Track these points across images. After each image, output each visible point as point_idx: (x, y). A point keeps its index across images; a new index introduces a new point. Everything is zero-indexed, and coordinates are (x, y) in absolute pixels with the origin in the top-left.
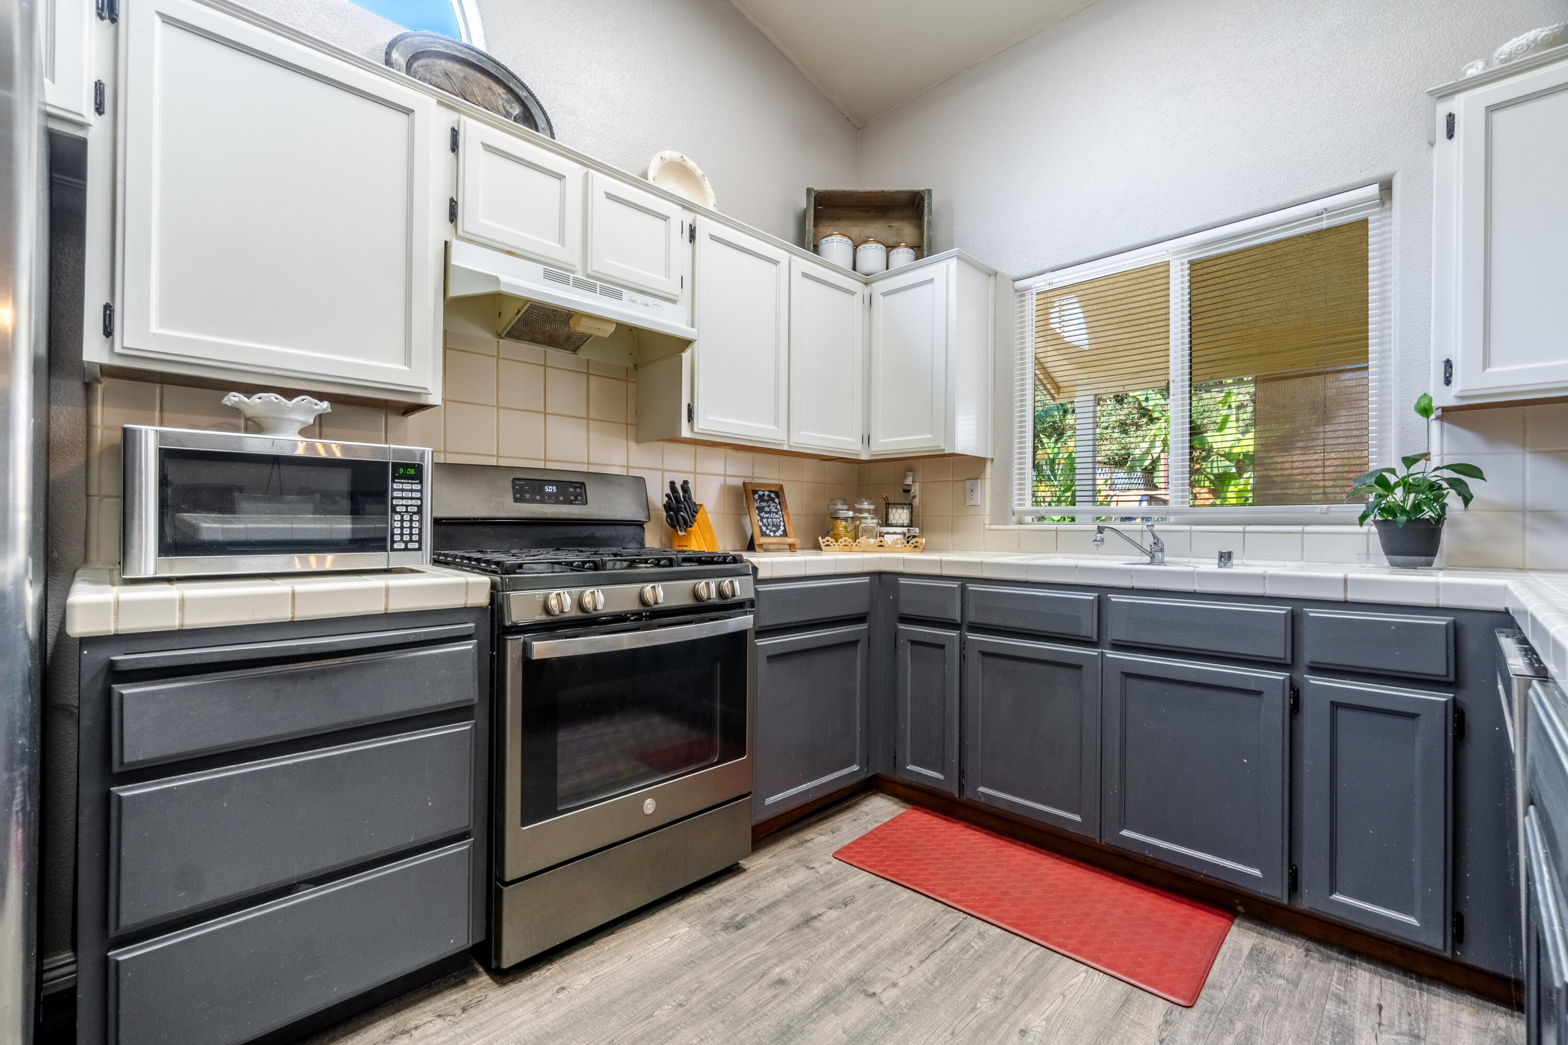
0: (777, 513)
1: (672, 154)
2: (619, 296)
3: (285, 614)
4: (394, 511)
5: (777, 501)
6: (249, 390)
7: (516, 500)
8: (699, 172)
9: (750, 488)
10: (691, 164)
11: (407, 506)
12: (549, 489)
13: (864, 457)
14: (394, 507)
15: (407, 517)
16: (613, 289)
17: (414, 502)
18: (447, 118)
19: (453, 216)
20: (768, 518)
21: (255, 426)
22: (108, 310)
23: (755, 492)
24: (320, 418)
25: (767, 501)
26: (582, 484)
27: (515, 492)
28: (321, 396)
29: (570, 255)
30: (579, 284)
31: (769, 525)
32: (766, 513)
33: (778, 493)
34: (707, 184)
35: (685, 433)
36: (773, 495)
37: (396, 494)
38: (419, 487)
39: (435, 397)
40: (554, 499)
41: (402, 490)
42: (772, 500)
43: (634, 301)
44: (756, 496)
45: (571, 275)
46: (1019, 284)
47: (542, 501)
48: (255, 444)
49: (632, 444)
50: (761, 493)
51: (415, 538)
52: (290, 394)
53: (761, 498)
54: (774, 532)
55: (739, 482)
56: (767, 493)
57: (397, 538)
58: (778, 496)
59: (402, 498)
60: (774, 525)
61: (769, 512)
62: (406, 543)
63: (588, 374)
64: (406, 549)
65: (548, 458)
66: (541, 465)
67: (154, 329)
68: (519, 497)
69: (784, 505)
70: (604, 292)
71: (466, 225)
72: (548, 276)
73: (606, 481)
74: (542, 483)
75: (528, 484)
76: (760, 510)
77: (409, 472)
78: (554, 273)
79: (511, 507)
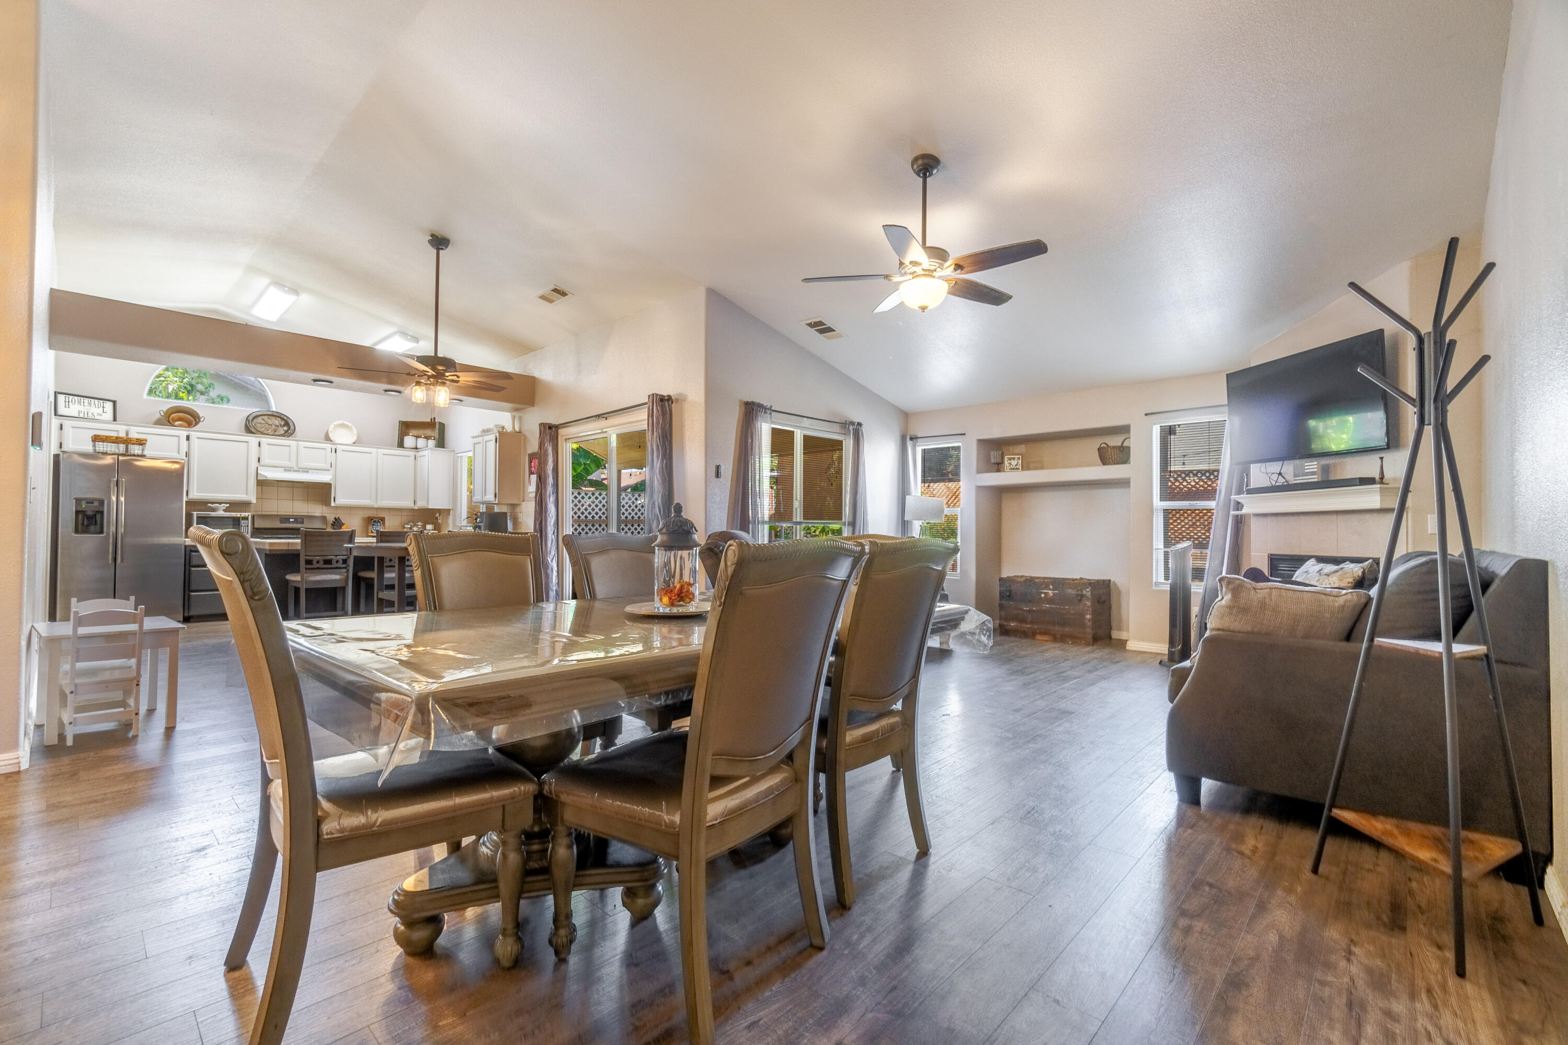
0: (380, 526)
1: (340, 422)
2: (308, 472)
4: (241, 526)
5: (381, 522)
6: (212, 503)
7: (280, 523)
8: (350, 425)
9: (368, 519)
10: (347, 423)
12: (291, 520)
13: (416, 508)
15: (244, 527)
16: (306, 470)
17: (246, 524)
18: (258, 440)
19: (259, 461)
21: (214, 510)
22: (187, 491)
23: (372, 520)
26: (302, 519)
28: (226, 503)
29: (293, 464)
30: (294, 471)
31: (376, 530)
32: (375, 526)
33: (383, 519)
34: (354, 428)
35: (333, 504)
36: (380, 520)
38: (247, 521)
39: (254, 501)
40: (292, 522)
41: (243, 522)
42: (379, 522)
43: (313, 473)
45: (292, 469)
46: (459, 455)
47: (289, 523)
48: (213, 514)
49: (324, 507)
52: (220, 503)
53: (374, 521)
55: (367, 516)
56: (377, 520)
59: (243, 524)
61: (377, 526)
65: (293, 512)
66: (291, 514)
67: (196, 494)
68: (282, 522)
69: (384, 524)
70: (303, 472)
71: (262, 462)
72: (285, 470)
73: (311, 518)
74: (289, 519)
75: (285, 519)
76: (373, 525)
77: (246, 518)
78: (288, 469)
79: (278, 525)
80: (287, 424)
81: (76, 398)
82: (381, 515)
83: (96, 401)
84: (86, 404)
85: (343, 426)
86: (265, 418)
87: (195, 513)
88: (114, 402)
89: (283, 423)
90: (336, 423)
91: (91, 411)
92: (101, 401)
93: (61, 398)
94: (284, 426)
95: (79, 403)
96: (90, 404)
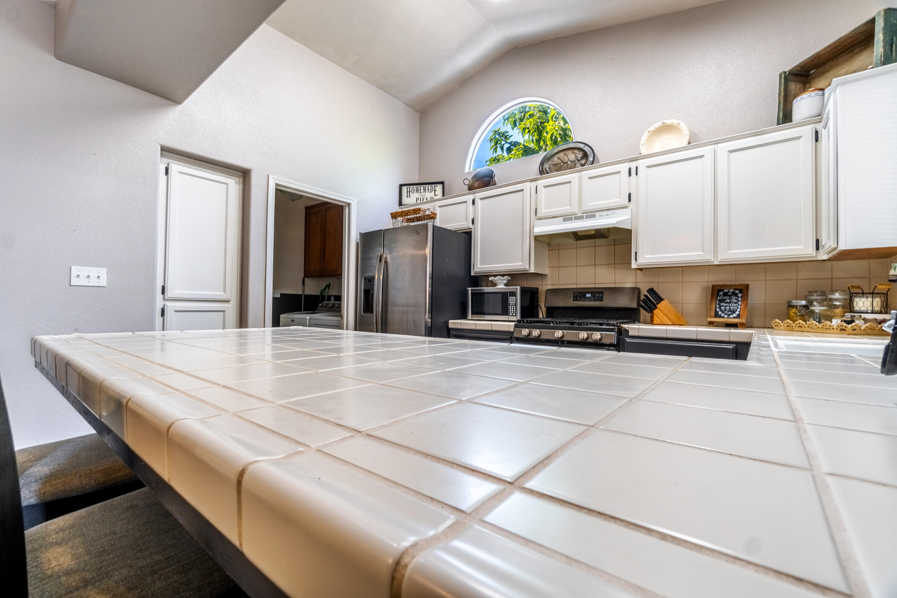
0: (736, 303)
1: (658, 124)
2: (594, 216)
3: (474, 328)
4: (510, 305)
5: (740, 295)
7: (574, 300)
8: (676, 122)
9: (716, 289)
11: (512, 303)
12: (588, 295)
13: (822, 257)
14: (510, 304)
15: (512, 307)
16: (590, 215)
17: (514, 302)
18: (535, 184)
19: (536, 213)
20: (726, 306)
21: (494, 284)
22: (474, 265)
23: (719, 291)
24: (508, 281)
25: (730, 296)
26: (602, 293)
27: (574, 297)
28: (503, 275)
29: (575, 209)
30: (576, 218)
31: (725, 310)
32: (727, 303)
33: (742, 289)
34: (682, 124)
35: (634, 266)
36: (737, 292)
37: (510, 300)
38: (515, 298)
39: (530, 268)
40: (589, 299)
41: (511, 299)
42: (736, 295)
43: (601, 216)
44: (721, 293)
45: (573, 216)
47: (584, 300)
48: (487, 289)
50: (726, 291)
51: (514, 312)
53: (725, 294)
54: (729, 315)
55: (711, 284)
56: (731, 291)
57: (510, 312)
58: (741, 291)
59: (511, 301)
60: (730, 310)
61: (729, 303)
62: (512, 314)
63: (615, 245)
64: (512, 315)
65: (596, 283)
66: (593, 286)
67: (479, 266)
68: (576, 299)
69: (745, 297)
70: (587, 217)
71: (539, 215)
72: (565, 220)
73: (615, 291)
74: (585, 293)
75: (580, 294)
76: (721, 301)
77: (513, 294)
78: (567, 218)
79: (571, 303)
80: (585, 155)
81: (415, 187)
82: (741, 280)
83: (430, 186)
84: (422, 191)
85: (666, 128)
86: (562, 155)
87: (470, 289)
88: (442, 183)
89: (580, 155)
90: (652, 128)
91: (425, 197)
92: (433, 186)
93: (404, 189)
94: (582, 158)
95: (417, 191)
96: (425, 190)
